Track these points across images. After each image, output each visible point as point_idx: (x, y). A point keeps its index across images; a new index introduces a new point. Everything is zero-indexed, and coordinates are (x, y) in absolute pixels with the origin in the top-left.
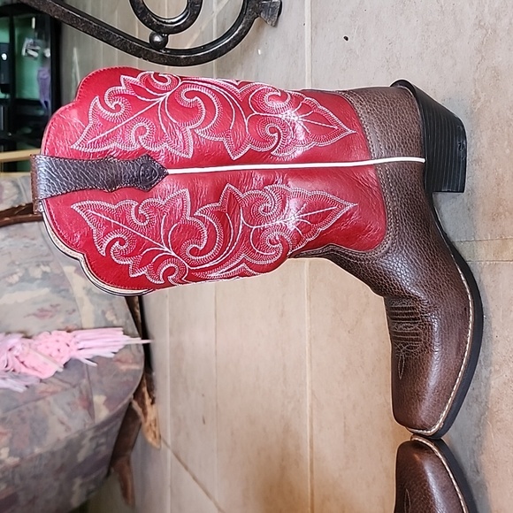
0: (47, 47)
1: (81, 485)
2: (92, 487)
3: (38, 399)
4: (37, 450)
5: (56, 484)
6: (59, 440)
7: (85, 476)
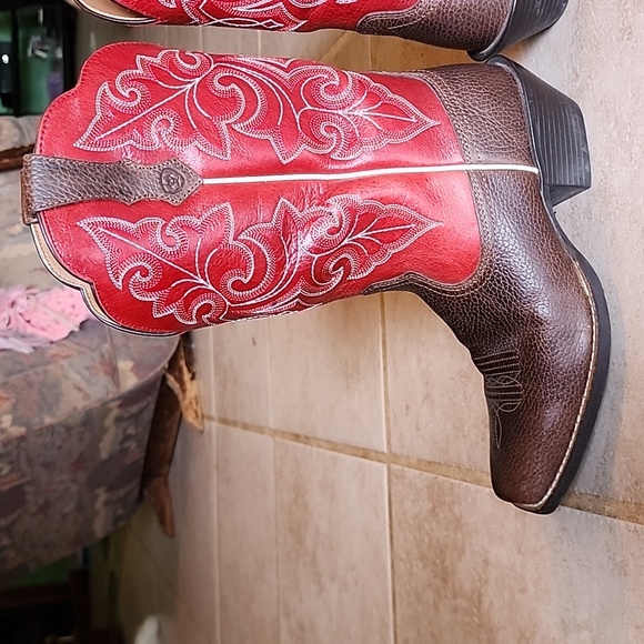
0: (58, 46)
1: (107, 503)
2: (120, 512)
3: (49, 363)
4: (48, 420)
5: (74, 489)
6: (75, 409)
7: (111, 488)
